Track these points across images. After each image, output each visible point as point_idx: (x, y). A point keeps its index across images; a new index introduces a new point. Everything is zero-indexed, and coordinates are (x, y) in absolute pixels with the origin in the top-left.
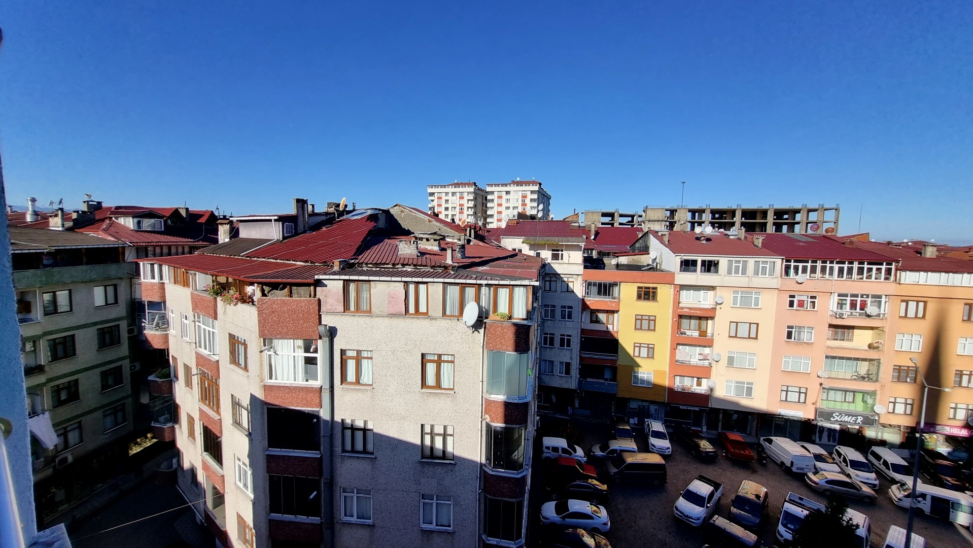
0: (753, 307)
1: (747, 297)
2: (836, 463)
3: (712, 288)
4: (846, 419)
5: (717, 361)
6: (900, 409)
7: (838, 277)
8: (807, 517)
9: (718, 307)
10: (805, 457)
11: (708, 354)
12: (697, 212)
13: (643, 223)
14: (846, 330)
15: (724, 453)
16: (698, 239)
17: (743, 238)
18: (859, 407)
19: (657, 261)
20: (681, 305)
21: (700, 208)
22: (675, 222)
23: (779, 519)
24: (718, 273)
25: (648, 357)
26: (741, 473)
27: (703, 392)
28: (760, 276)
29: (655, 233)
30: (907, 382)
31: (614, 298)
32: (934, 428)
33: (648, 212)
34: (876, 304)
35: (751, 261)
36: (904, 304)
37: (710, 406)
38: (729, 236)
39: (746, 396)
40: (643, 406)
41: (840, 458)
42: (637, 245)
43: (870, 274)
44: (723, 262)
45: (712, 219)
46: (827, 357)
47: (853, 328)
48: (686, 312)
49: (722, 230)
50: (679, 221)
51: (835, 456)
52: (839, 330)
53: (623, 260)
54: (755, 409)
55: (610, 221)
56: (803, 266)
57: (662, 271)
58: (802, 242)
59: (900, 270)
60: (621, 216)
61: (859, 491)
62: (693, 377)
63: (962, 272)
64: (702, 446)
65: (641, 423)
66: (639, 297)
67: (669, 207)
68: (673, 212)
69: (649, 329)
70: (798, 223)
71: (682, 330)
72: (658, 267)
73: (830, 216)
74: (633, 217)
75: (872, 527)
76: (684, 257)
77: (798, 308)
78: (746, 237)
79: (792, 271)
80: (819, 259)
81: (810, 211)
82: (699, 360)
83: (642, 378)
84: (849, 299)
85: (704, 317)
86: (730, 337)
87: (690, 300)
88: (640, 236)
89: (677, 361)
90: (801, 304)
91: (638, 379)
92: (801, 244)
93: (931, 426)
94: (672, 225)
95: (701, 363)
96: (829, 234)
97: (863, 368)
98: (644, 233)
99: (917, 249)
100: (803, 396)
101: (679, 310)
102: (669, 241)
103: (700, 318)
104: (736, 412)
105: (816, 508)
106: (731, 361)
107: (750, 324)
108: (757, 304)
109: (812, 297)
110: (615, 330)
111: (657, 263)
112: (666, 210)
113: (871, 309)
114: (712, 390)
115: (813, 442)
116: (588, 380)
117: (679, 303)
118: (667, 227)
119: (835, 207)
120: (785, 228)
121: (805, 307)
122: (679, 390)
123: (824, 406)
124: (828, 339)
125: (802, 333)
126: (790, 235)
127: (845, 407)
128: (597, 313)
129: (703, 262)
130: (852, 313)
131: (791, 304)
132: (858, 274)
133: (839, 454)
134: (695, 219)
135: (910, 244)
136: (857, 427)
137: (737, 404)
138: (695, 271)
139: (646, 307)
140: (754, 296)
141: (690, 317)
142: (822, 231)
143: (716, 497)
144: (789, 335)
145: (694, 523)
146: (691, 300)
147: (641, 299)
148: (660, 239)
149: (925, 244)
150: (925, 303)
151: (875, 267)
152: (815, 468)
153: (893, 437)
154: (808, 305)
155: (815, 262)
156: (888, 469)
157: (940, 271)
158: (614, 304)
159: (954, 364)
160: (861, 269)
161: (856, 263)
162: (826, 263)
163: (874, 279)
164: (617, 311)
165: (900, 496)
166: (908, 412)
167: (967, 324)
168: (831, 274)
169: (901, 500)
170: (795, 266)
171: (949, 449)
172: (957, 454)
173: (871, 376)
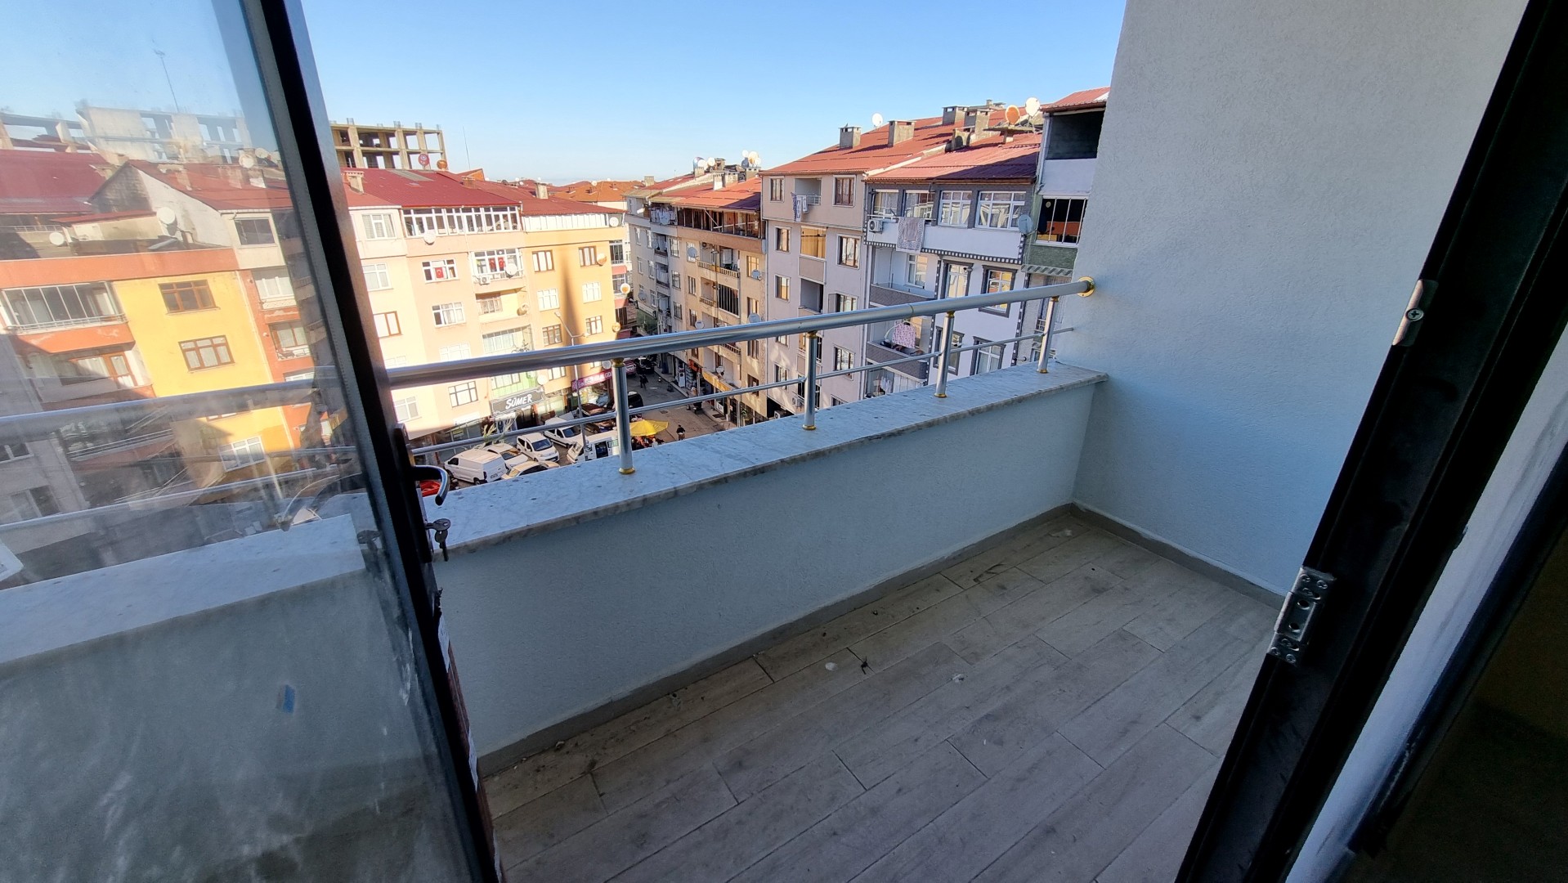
0: (381, 288)
2: (523, 453)
4: (519, 402)
7: (470, 230)
10: (494, 460)
14: (493, 299)
18: (526, 384)
19: (181, 225)
20: (265, 306)
25: (237, 413)
28: (376, 238)
29: (151, 169)
30: (556, 343)
31: (109, 318)
32: (583, 382)
34: (512, 260)
35: (357, 216)
36: (535, 256)
39: (412, 417)
41: (524, 445)
43: (498, 223)
46: (484, 337)
47: (497, 294)
48: (278, 317)
51: (520, 446)
52: (487, 300)
54: (426, 430)
56: (427, 218)
57: (202, 247)
58: (415, 182)
59: (524, 216)
63: (570, 214)
66: (172, 306)
68: (159, 120)
69: (220, 364)
71: (284, 349)
72: (189, 241)
73: (432, 142)
76: (239, 216)
77: (438, 280)
79: (416, 227)
80: (443, 206)
81: (407, 134)
83: (240, 453)
84: (487, 257)
90: (440, 274)
91: (233, 456)
93: (579, 382)
96: (443, 170)
98: (117, 167)
99: (530, 188)
100: (473, 391)
101: (266, 316)
102: (192, 184)
107: (385, 314)
108: (385, 284)
109: (450, 262)
110: (140, 381)
111: (182, 231)
112: (141, 115)
113: (510, 268)
115: (498, 441)
117: (261, 303)
119: (435, 129)
120: (380, 159)
121: (445, 276)
124: (479, 314)
125: (451, 312)
127: (516, 389)
128: (73, 360)
130: (493, 275)
131: (429, 277)
132: (488, 225)
133: (522, 442)
136: (529, 407)
139: (195, 324)
140: (378, 271)
141: (290, 324)
142: (433, 167)
144: (438, 320)
146: (281, 295)
147: (179, 309)
148: (171, 180)
149: (536, 183)
150: (551, 251)
151: (501, 214)
152: (507, 468)
153: (558, 405)
154: (447, 273)
155: (438, 211)
156: (562, 437)
157: (554, 215)
158: (115, 331)
159: (583, 314)
160: (488, 217)
161: (482, 209)
162: (451, 212)
163: (503, 230)
164: (130, 345)
165: (575, 457)
166: (563, 374)
167: (584, 269)
168: (461, 227)
169: (576, 460)
170: (417, 219)
171: (596, 398)
172: (601, 400)
173: (527, 347)
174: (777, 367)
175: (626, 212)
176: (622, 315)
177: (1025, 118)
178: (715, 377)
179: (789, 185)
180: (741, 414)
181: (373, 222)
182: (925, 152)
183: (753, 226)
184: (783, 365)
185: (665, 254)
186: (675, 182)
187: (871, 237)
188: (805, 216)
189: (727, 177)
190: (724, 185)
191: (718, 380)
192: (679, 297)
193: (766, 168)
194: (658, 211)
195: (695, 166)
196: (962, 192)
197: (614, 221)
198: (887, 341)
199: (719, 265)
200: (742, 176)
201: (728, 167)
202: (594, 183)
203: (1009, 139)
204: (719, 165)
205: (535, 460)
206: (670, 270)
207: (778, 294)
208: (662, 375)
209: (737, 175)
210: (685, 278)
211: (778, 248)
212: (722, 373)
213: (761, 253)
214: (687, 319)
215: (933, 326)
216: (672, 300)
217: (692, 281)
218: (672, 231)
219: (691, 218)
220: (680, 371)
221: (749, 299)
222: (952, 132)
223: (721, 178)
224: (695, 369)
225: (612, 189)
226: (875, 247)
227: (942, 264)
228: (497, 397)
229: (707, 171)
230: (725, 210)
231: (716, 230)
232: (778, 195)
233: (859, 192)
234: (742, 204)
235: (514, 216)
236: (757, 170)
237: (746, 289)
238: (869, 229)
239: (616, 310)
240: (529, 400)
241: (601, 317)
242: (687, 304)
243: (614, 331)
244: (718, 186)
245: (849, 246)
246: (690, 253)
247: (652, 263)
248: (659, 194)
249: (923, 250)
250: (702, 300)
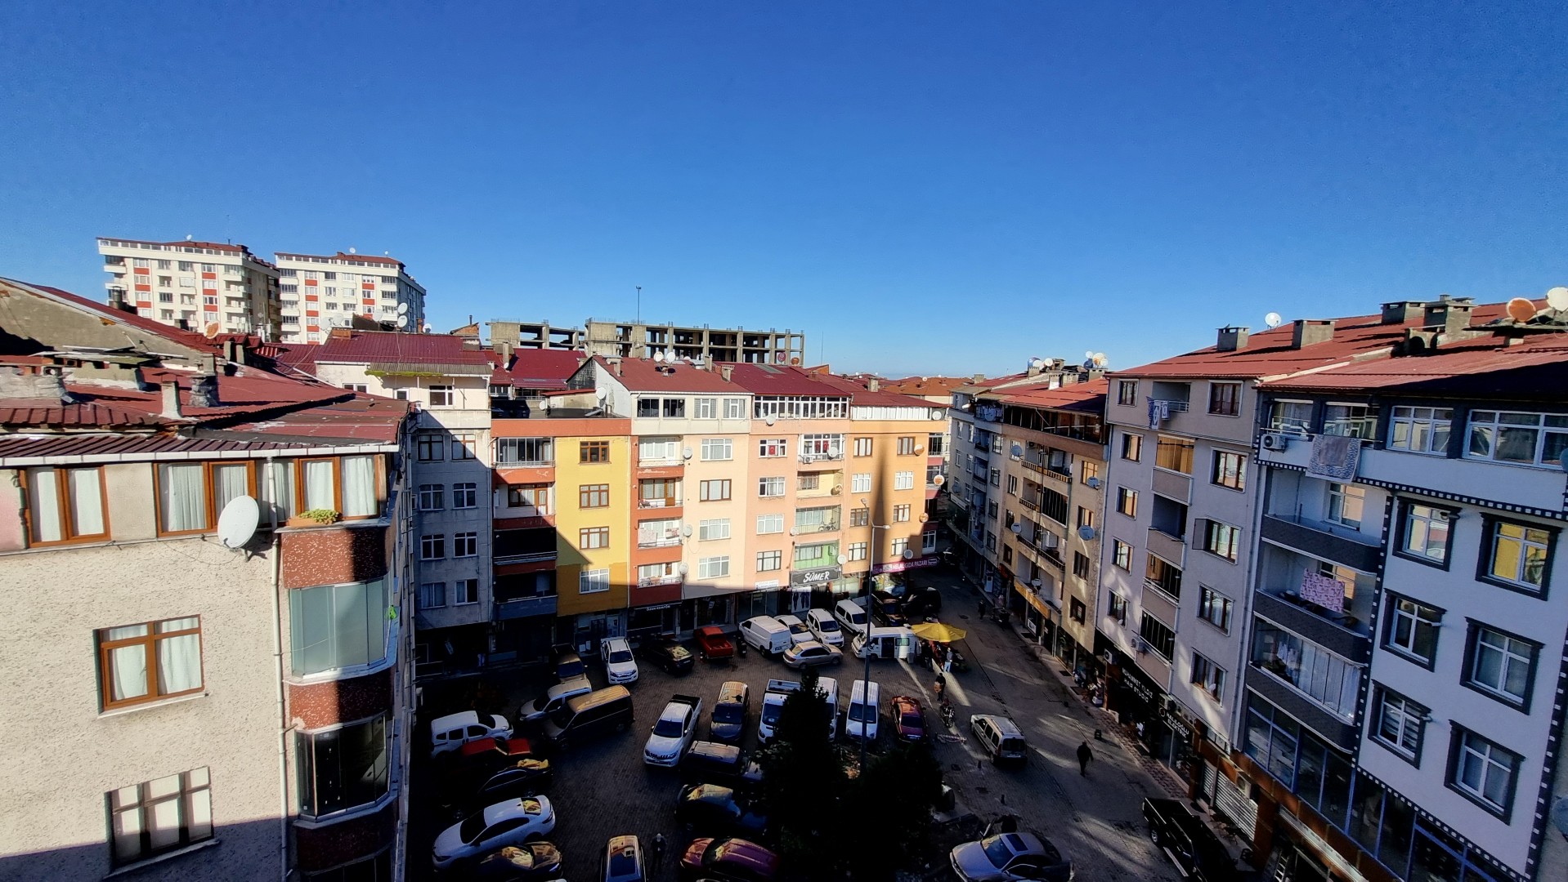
0: (724, 458)
1: (717, 446)
2: (810, 630)
3: (678, 437)
4: (817, 577)
5: (688, 537)
6: (857, 555)
7: (804, 416)
8: (785, 702)
9: (686, 463)
10: (781, 632)
11: (678, 529)
12: (658, 332)
13: (586, 346)
14: (813, 477)
15: (701, 655)
16: (658, 369)
17: (710, 369)
18: (825, 562)
19: (607, 402)
20: (641, 465)
21: (662, 326)
22: (631, 345)
23: (760, 716)
24: (683, 416)
25: (601, 547)
26: (721, 674)
27: (674, 581)
28: (730, 418)
29: (603, 360)
30: (861, 525)
31: (546, 463)
32: (882, 568)
33: (593, 327)
34: (836, 444)
35: (720, 399)
36: (857, 442)
37: (683, 598)
38: (695, 366)
39: (722, 574)
40: (598, 620)
41: (812, 623)
42: (578, 378)
43: (829, 411)
44: (690, 401)
45: (676, 342)
46: (797, 510)
47: (817, 473)
48: (647, 474)
49: (688, 358)
50: (635, 343)
51: (808, 623)
52: (807, 477)
53: (558, 402)
54: (732, 590)
55: (535, 339)
56: (772, 404)
57: (614, 417)
58: (771, 374)
59: (853, 406)
60: (553, 332)
61: (828, 654)
62: (661, 564)
63: (895, 406)
64: (675, 655)
65: (596, 646)
66: (584, 458)
67: (621, 323)
68: (627, 329)
69: (600, 505)
70: (767, 351)
71: (644, 500)
72: (609, 412)
73: (795, 343)
74: (570, 334)
75: (840, 689)
76: (642, 396)
77: (770, 456)
78: (713, 368)
79: (762, 410)
80: (787, 395)
81: (778, 337)
82: (667, 538)
83: (593, 580)
84: (814, 440)
85: (669, 478)
86: (701, 501)
87: (655, 457)
88: (581, 364)
89: (639, 546)
90: (772, 452)
91: (588, 582)
92: (770, 377)
93: (879, 566)
94: (626, 348)
95: (669, 542)
96: (795, 365)
97: (828, 516)
98: (587, 360)
99: (864, 382)
100: (777, 560)
101: (639, 472)
102: (621, 372)
103: (666, 480)
104: (713, 598)
105: (792, 689)
106: (703, 532)
107: (723, 481)
108: (728, 455)
109: (783, 441)
110: (550, 513)
111: (607, 405)
112: (618, 327)
113: (832, 451)
114: (683, 576)
115: (789, 613)
116: (508, 601)
117: (639, 462)
118: (620, 351)
119: (800, 333)
120: (755, 356)
121: (776, 454)
122: (645, 586)
123: (797, 567)
124: (798, 489)
125: (775, 485)
126: (760, 366)
127: (816, 564)
128: (519, 490)
129: (666, 402)
130: (816, 456)
131: (763, 453)
132: (820, 412)
133: (812, 619)
134: (655, 341)
135: (860, 377)
136: (825, 584)
137: (712, 587)
138: (657, 415)
139: (594, 473)
140: (725, 445)
141: (654, 481)
142: (788, 363)
143: (693, 718)
144: (763, 489)
145: (669, 763)
147: (586, 460)
148: (609, 369)
149: (869, 377)
150: (871, 439)
151: (833, 403)
152: (792, 643)
153: (853, 587)
154: (779, 451)
155: (782, 398)
156: (850, 622)
157: (881, 406)
158: (547, 472)
159: (893, 500)
160: (822, 406)
161: (818, 399)
162: (793, 400)
163: (832, 417)
164: (552, 484)
165: (859, 647)
166: (863, 557)
167: (901, 458)
168: (797, 413)
169: (860, 651)
170: (764, 404)
171: (893, 587)
172: (897, 590)
173: (834, 525)
174: (1112, 596)
175: (951, 408)
176: (931, 506)
177: (1541, 313)
178: (1028, 590)
179: (1145, 390)
180: (1058, 639)
181: (731, 405)
182: (1355, 356)
183: (1093, 429)
184: (1122, 593)
185: (986, 450)
186: (1006, 380)
187: (1265, 455)
188: (1165, 424)
189: (1065, 378)
190: (1060, 386)
191: (1032, 594)
192: (997, 495)
193: (1117, 368)
194: (984, 407)
195: (1030, 366)
196: (1433, 409)
197: (937, 415)
198: (1289, 592)
199: (1047, 467)
200: (1084, 377)
201: (1066, 368)
202: (925, 379)
203: (1513, 341)
204: (1057, 365)
205: (820, 641)
206: (989, 466)
207: (1121, 508)
208: (967, 575)
209: (1077, 376)
210: (1005, 476)
211: (1124, 456)
212: (1039, 588)
213: (1102, 459)
214: (1002, 519)
215: (1379, 586)
216: (988, 497)
217: (1013, 481)
218: (998, 428)
219: (1019, 416)
220: (988, 574)
221: (1080, 509)
222: (1404, 332)
223: (1058, 378)
224: (1006, 576)
225: (940, 385)
226: (1271, 469)
227: (1396, 503)
228: (797, 569)
229: (1043, 371)
230: (1060, 411)
231: (1048, 431)
232: (1129, 396)
233: (1248, 401)
234: (1081, 406)
235: (844, 406)
236: (1103, 372)
237: (1079, 497)
238: (1263, 445)
239: (927, 501)
240: (826, 577)
241: (910, 505)
242: (1004, 503)
243: (921, 521)
244: (1054, 385)
245: (1230, 462)
246: (1015, 451)
247: (971, 457)
248: (989, 391)
249: (1359, 480)
250: (1022, 502)
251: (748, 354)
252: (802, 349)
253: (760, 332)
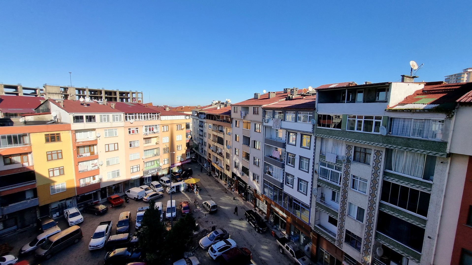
0: (114, 136)
1: (111, 131)
2: (152, 189)
3: (94, 130)
4: (153, 171)
5: (101, 165)
6: (166, 162)
7: (144, 120)
8: (144, 214)
9: (98, 139)
10: (142, 191)
11: (97, 163)
12: (81, 90)
13: (44, 95)
14: (149, 139)
15: (111, 206)
16: (82, 104)
17: (106, 104)
18: (156, 166)
19: (58, 117)
20: (77, 141)
21: (83, 88)
22: (68, 95)
23: (136, 221)
24: (95, 122)
25: (60, 175)
26: (119, 210)
27: (97, 182)
28: (116, 121)
29: (54, 101)
30: (166, 153)
31: (26, 144)
32: (174, 165)
33: (47, 88)
34: (156, 128)
35: (111, 115)
36: (163, 127)
37: (101, 188)
38: (99, 103)
39: (117, 176)
40: (62, 204)
41: (152, 186)
42: (41, 108)
43: (153, 118)
44: (98, 116)
45: (90, 94)
46: (144, 151)
47: (151, 138)
48: (81, 144)
49: (96, 100)
50: (70, 94)
51: (151, 186)
52: (147, 140)
53: (30, 118)
54: (121, 181)
55: (14, 91)
56: (132, 116)
57: (62, 123)
59: (161, 116)
60: (24, 88)
61: (159, 195)
62: (90, 177)
63: (175, 115)
64: (100, 208)
65: (62, 213)
66: (47, 141)
67: (63, 86)
68: (66, 89)
69: (58, 159)
70: (129, 98)
71: (80, 154)
72: (59, 121)
73: (140, 96)
74: (35, 90)
75: (163, 205)
76: (75, 115)
77: (133, 134)
78: (107, 104)
79: (128, 118)
80: (137, 113)
81: (133, 93)
82: (92, 167)
83: (57, 188)
84: (148, 127)
85: (91, 145)
86: (106, 152)
88: (42, 102)
89: (80, 171)
90: (133, 132)
91: (55, 189)
92: (130, 107)
94: (66, 96)
95: (94, 168)
96: (140, 103)
97: (155, 151)
98: (45, 100)
99: (164, 108)
100: (138, 168)
101: (76, 144)
102: (64, 106)
103: (90, 146)
104: (114, 185)
105: (146, 209)
106: (108, 163)
107: (114, 144)
108: (116, 134)
109: (137, 128)
110: (31, 164)
111: (57, 119)
112: (61, 88)
113: (155, 130)
114: (101, 179)
115: (144, 184)
116: (10, 205)
117: (76, 140)
118: (63, 97)
119: (141, 92)
120: (124, 100)
121: (135, 132)
122: (84, 186)
123: (145, 169)
124: (144, 144)
125: (135, 143)
126: (127, 103)
127: (152, 167)
128: (10, 157)
129: (87, 117)
130: (150, 132)
131: (130, 132)
132: (150, 118)
133: (152, 185)
134: (80, 94)
135: (163, 106)
136: (156, 173)
137: (114, 181)
138: (83, 122)
139: (53, 146)
140: (114, 131)
141: (84, 146)
142: (136, 102)
143: (109, 228)
144: (131, 145)
145: (101, 247)
146: (83, 138)
147: (49, 141)
148: (58, 104)
149: (166, 106)
150: (168, 126)
151: (154, 115)
152: (146, 194)
153: (165, 172)
154: (136, 132)
155: (135, 114)
156: (165, 183)
157: (170, 115)
158: (27, 148)
159: (176, 144)
160: (150, 116)
161: (149, 114)
162: (139, 114)
163: (154, 119)
164: (30, 153)
165: (169, 190)
166: (168, 163)
167: (177, 131)
168: (142, 118)
169: (169, 191)
170: (129, 116)
171: (178, 170)
172: (180, 171)
173: (158, 154)
174: (235, 162)
175: (191, 115)
176: (188, 145)
177: (308, 92)
178: (216, 164)
179: (239, 109)
180: (224, 176)
181: (115, 117)
182: (279, 100)
183: (228, 120)
184: (237, 162)
185: (202, 127)
186: (206, 107)
187: (264, 124)
188: (244, 117)
189: (221, 106)
190: (220, 108)
191: (216, 165)
192: (206, 139)
193: (233, 103)
194: (201, 115)
195: (212, 103)
196: (292, 112)
197: (188, 117)
198: (270, 155)
199: (218, 130)
200: (226, 106)
201: (222, 103)
202: (184, 107)
203: (304, 97)
204: (219, 102)
205: (156, 191)
206: (203, 131)
207: (236, 140)
208: (199, 163)
209: (224, 105)
210: (208, 134)
211: (236, 126)
212: (218, 163)
213: (231, 127)
214: (208, 146)
215: (285, 151)
216: (203, 140)
217: (210, 135)
218: (205, 120)
219: (210, 117)
220: (205, 162)
221: (227, 141)
222: (287, 95)
223: (219, 106)
224: (210, 162)
225: (188, 108)
226: (266, 127)
227: (287, 133)
228: (146, 170)
229: (216, 104)
230: (220, 115)
231: (218, 121)
232: (236, 111)
233: (261, 111)
234: (225, 113)
235: (158, 116)
236: (230, 104)
237: (226, 138)
238: (264, 121)
239: (186, 143)
240: (156, 171)
241: (181, 145)
242: (208, 141)
243: (185, 149)
244: (219, 108)
245: (258, 126)
246: (210, 127)
247: (198, 129)
248: (202, 110)
249: (281, 128)
250: (212, 141)
251: (122, 99)
252: (142, 97)
253: (126, 91)
